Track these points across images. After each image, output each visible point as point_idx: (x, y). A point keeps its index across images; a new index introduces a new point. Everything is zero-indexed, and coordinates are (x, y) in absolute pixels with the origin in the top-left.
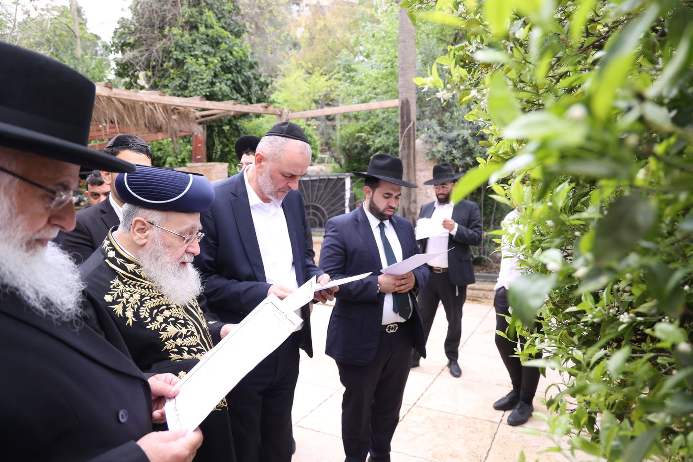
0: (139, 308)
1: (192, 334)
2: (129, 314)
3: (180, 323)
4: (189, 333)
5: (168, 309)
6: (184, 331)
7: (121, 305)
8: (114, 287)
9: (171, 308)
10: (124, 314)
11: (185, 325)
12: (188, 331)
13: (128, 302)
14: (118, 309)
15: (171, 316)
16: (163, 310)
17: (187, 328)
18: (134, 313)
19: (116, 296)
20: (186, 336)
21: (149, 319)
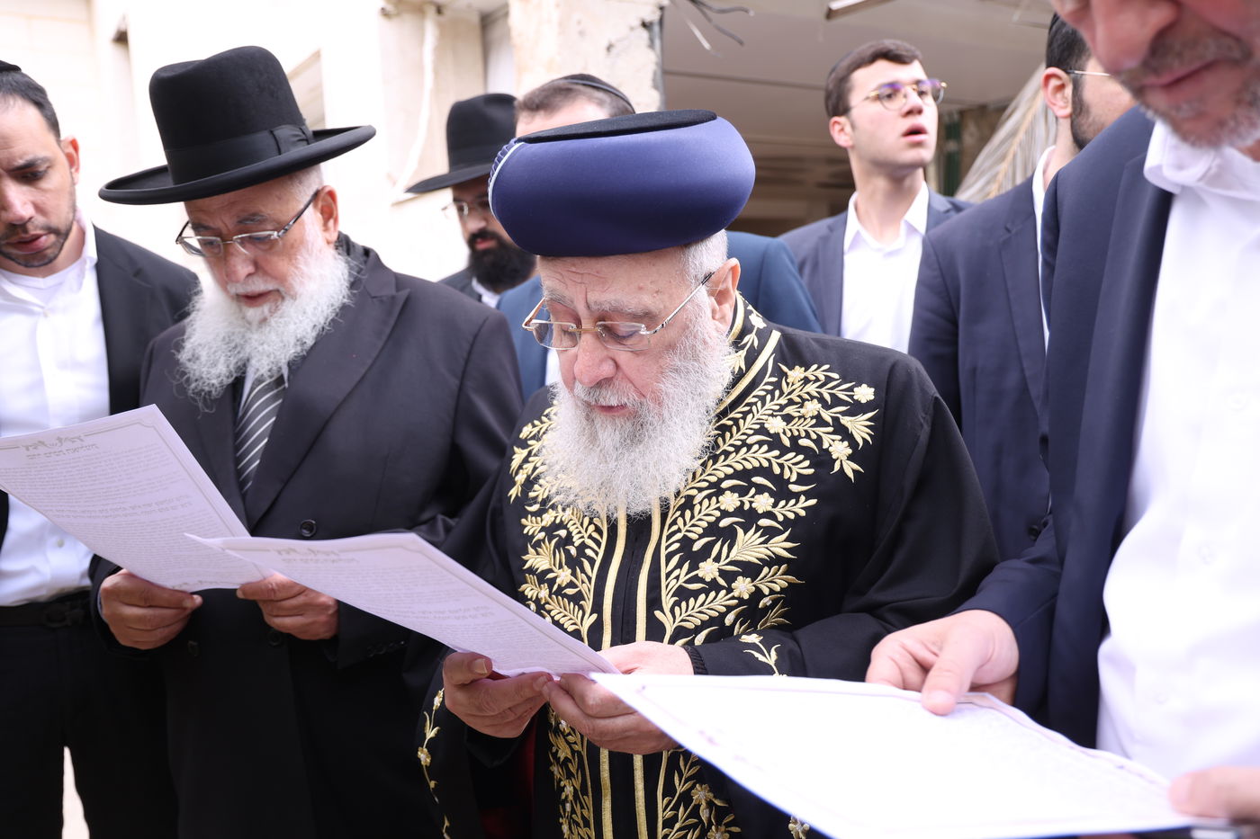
1: (577, 599)
2: (520, 478)
3: (567, 553)
4: (570, 591)
6: (564, 576)
7: (525, 452)
10: (517, 473)
11: (574, 563)
12: (571, 585)
14: (518, 458)
17: (574, 574)
18: (528, 477)
20: (560, 592)
21: (535, 508)
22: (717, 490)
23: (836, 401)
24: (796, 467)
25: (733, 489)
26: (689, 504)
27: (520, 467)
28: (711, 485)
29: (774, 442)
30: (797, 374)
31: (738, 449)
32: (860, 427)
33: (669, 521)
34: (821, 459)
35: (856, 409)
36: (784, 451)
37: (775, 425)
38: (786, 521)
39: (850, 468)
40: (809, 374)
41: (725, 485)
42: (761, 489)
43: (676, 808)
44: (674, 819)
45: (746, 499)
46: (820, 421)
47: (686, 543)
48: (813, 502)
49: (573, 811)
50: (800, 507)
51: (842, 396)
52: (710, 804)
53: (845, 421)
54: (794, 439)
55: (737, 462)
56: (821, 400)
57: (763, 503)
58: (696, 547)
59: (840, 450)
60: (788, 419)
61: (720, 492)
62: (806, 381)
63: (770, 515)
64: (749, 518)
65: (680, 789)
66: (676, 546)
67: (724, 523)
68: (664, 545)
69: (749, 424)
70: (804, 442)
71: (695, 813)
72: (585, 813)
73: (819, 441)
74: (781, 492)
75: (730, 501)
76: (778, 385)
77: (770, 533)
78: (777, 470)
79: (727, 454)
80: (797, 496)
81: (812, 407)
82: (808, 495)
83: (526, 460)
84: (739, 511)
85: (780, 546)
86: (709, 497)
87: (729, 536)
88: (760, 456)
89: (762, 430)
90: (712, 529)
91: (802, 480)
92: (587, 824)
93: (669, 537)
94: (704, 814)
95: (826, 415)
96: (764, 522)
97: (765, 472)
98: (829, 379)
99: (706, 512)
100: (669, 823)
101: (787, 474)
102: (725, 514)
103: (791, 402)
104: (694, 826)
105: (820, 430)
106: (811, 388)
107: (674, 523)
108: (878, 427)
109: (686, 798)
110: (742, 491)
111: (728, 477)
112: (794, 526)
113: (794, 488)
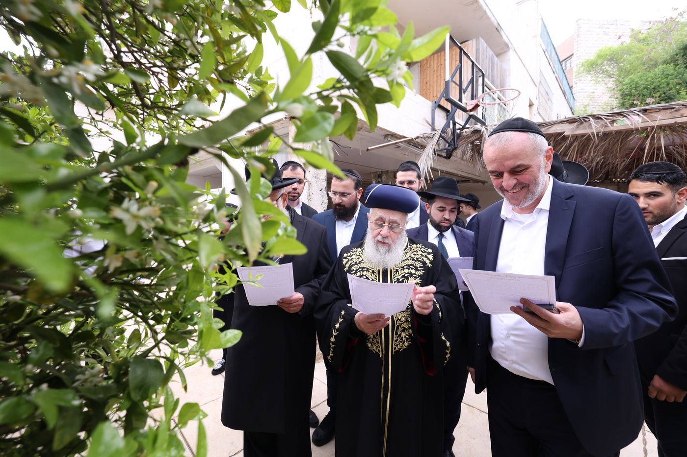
0: (354, 265)
2: (347, 266)
5: (367, 271)
7: (347, 260)
8: (352, 252)
9: (369, 271)
10: (346, 265)
13: (352, 260)
14: (345, 261)
15: (365, 276)
16: (364, 271)
18: (350, 265)
19: (349, 255)
21: (354, 272)
22: (403, 268)
23: (425, 252)
24: (419, 264)
25: (407, 268)
26: (397, 271)
27: (346, 263)
28: (402, 267)
29: (413, 259)
30: (414, 246)
31: (406, 260)
32: (431, 257)
33: (393, 275)
34: (424, 263)
35: (429, 253)
36: (415, 261)
37: (412, 256)
38: (419, 276)
39: (430, 265)
40: (418, 246)
41: (405, 267)
42: (412, 269)
43: (398, 337)
44: (397, 340)
45: (410, 270)
46: (422, 255)
47: (398, 279)
48: (424, 271)
49: (373, 340)
50: (421, 273)
51: (426, 251)
52: (405, 337)
53: (427, 255)
54: (417, 259)
55: (407, 263)
56: (421, 251)
57: (413, 271)
58: (400, 280)
59: (427, 261)
60: (415, 255)
61: (404, 269)
62: (417, 247)
63: (415, 274)
64: (411, 274)
65: (399, 333)
66: (396, 280)
67: (406, 275)
68: (393, 280)
69: (407, 255)
70: (419, 259)
71: (402, 339)
72: (377, 340)
73: (423, 259)
74: (417, 269)
75: (406, 271)
76: (411, 248)
77: (416, 278)
78: (415, 265)
79: (404, 261)
80: (420, 270)
81: (420, 253)
82: (423, 270)
83: (348, 262)
84: (408, 273)
85: (418, 280)
86: (402, 270)
87: (407, 278)
88: (410, 262)
89: (410, 257)
90: (403, 276)
91: (420, 267)
92: (378, 343)
93: (394, 278)
94: (404, 339)
95: (423, 254)
96: (414, 275)
97: (413, 265)
98: (422, 247)
99: (401, 273)
100: (396, 341)
101: (417, 266)
102: (406, 273)
103: (414, 251)
104: (402, 342)
105: (423, 257)
106: (419, 249)
107: (395, 275)
108: (434, 257)
109: (400, 335)
110: (409, 269)
111: (405, 266)
112: (420, 276)
113: (419, 269)
